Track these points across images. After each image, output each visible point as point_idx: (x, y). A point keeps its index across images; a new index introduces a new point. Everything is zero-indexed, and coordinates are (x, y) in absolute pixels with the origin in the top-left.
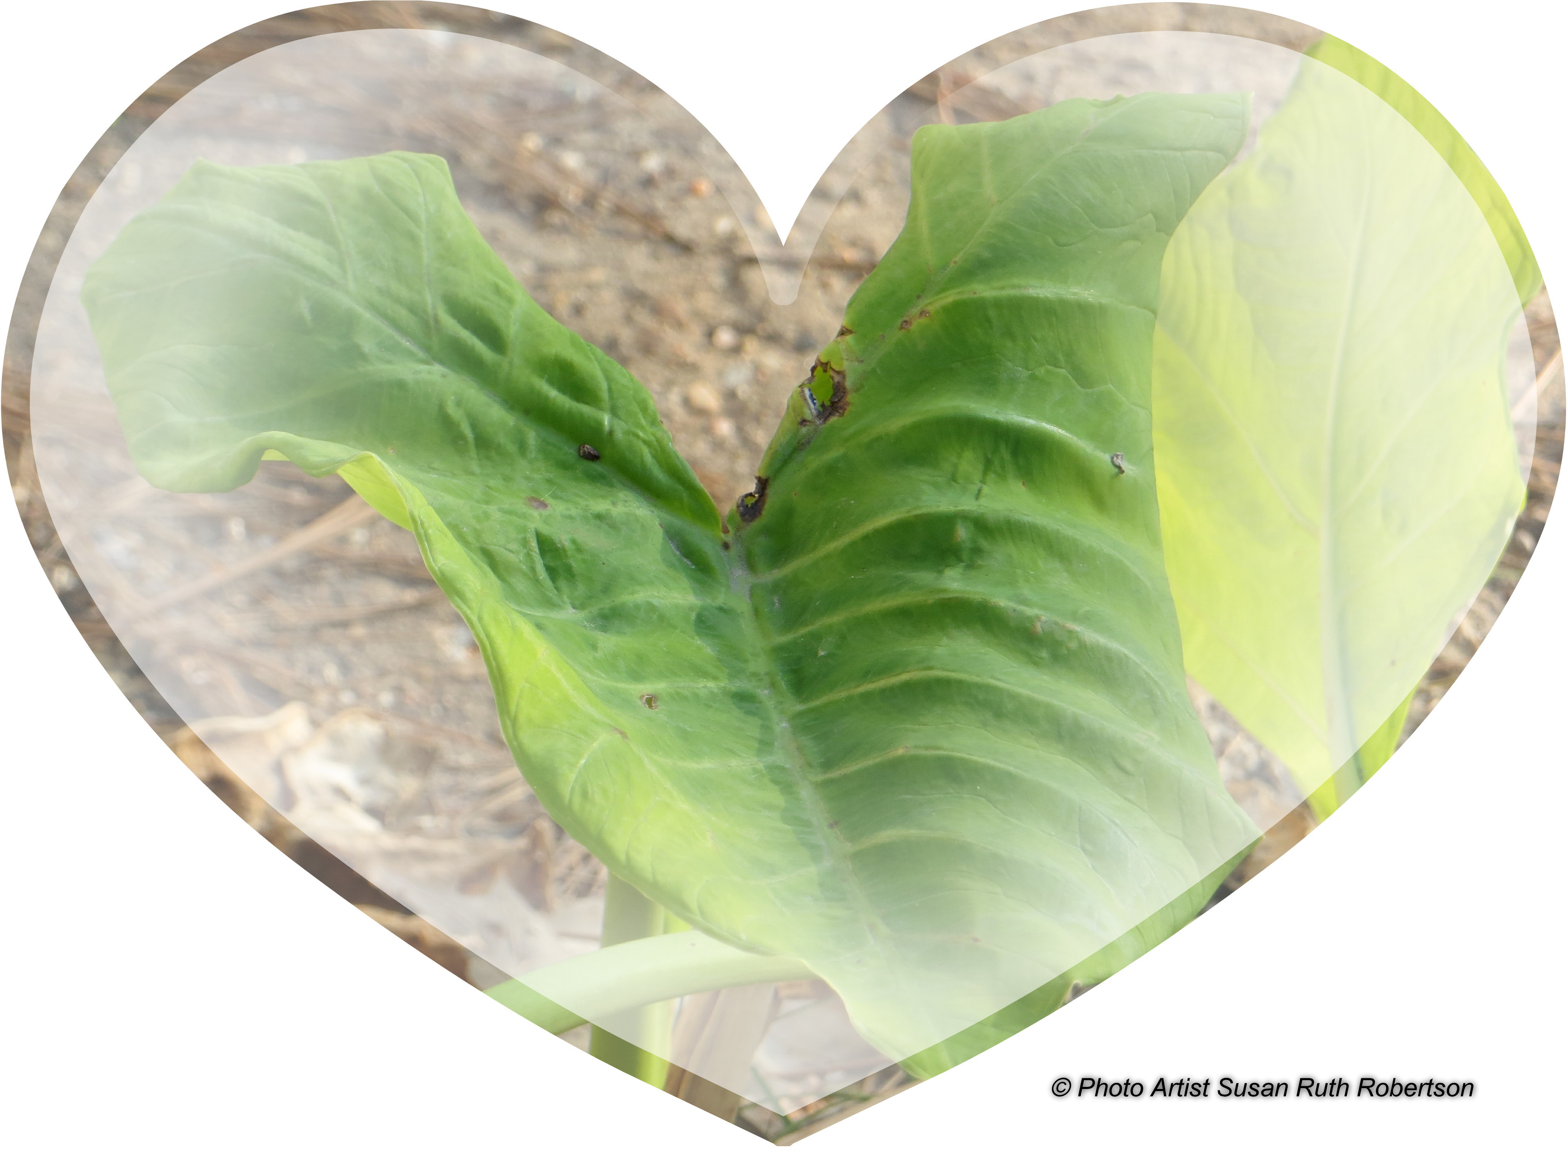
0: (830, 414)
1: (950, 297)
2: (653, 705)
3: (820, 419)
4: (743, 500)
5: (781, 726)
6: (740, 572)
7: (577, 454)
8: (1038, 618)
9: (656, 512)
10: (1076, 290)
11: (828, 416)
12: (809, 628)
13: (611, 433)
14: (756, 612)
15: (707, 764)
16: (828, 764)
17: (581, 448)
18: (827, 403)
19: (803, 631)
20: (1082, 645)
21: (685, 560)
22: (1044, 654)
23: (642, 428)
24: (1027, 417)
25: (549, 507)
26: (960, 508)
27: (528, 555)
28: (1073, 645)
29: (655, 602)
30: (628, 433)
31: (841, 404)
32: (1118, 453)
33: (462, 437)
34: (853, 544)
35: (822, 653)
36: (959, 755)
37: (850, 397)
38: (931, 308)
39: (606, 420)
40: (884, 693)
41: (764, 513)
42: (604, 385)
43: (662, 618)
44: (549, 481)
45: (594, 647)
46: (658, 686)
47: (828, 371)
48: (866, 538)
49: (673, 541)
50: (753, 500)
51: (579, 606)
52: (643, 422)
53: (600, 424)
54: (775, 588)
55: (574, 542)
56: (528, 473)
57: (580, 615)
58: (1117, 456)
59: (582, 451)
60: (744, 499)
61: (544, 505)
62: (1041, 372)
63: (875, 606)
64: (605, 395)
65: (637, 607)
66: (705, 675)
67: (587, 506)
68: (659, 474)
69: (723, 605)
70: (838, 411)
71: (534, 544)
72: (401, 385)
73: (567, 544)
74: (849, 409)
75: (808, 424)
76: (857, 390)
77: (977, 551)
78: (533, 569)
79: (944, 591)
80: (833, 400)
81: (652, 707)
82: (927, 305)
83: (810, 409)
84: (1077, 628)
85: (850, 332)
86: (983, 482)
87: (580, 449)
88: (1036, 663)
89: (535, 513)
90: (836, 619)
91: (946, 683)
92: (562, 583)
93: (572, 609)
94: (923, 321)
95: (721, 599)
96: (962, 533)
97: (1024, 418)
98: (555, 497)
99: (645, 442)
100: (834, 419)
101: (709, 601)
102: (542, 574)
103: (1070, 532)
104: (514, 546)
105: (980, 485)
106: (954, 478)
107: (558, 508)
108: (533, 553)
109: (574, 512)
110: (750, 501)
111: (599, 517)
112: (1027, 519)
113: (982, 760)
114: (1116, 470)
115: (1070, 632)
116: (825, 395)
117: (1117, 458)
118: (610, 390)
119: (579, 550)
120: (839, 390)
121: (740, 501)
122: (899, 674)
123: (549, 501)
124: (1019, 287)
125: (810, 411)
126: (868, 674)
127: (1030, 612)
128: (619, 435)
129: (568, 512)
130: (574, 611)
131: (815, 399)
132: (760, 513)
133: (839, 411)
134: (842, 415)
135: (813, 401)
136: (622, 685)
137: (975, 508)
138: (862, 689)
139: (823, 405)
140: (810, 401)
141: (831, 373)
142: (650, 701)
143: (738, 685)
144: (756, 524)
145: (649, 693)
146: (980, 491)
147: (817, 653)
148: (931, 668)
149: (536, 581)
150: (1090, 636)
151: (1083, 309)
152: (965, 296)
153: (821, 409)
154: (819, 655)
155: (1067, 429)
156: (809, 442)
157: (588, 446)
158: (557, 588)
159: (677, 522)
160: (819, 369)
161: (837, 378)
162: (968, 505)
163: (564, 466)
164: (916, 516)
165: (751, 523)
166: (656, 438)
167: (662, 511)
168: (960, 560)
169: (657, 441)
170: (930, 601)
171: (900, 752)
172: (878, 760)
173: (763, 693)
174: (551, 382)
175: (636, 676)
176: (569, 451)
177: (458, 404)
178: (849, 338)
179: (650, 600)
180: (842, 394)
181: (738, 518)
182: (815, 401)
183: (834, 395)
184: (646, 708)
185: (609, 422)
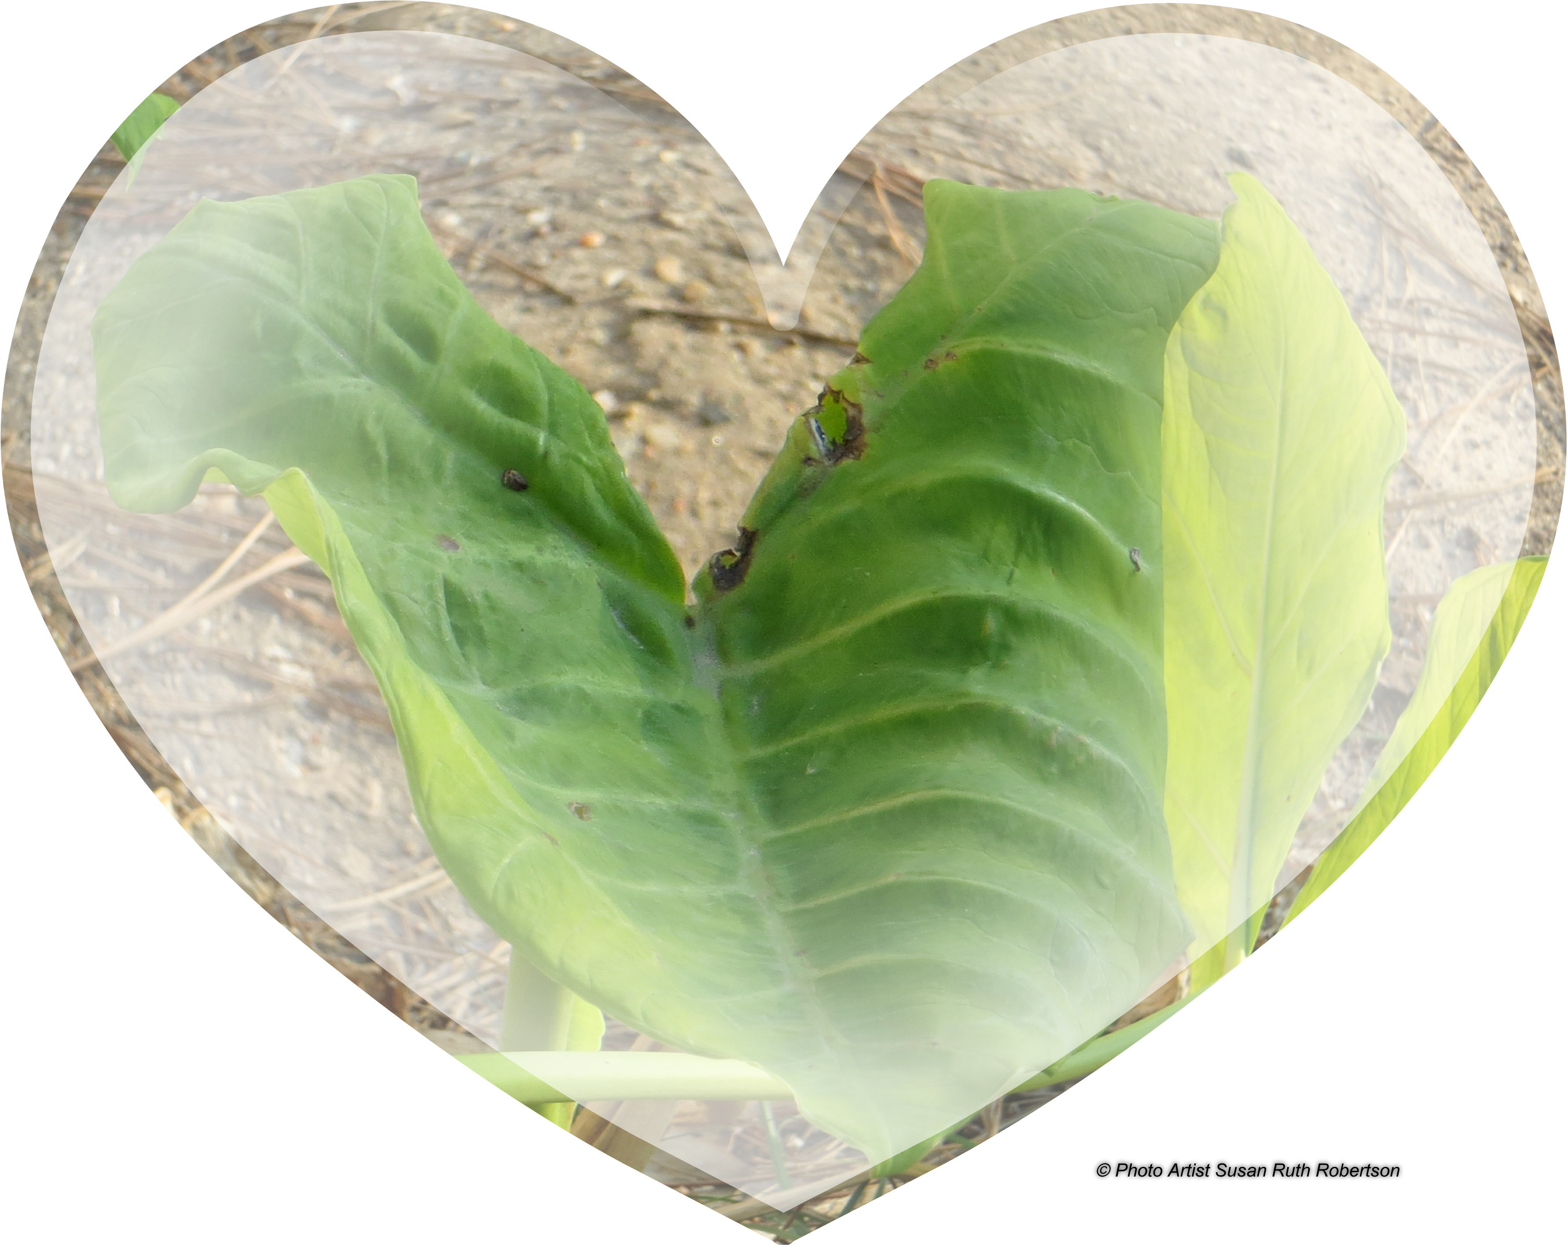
0: (843, 455)
1: (977, 344)
2: (584, 816)
3: (830, 460)
4: (718, 560)
5: (748, 853)
6: (708, 661)
7: (499, 481)
8: (1055, 728)
9: (595, 566)
10: (1096, 365)
11: (841, 458)
12: (797, 740)
13: (546, 455)
14: (727, 716)
15: (652, 888)
16: (802, 894)
17: (506, 474)
18: (839, 441)
19: (789, 743)
20: (1090, 759)
21: (631, 637)
22: (1054, 769)
23: (587, 451)
24: (1059, 494)
25: (460, 549)
26: (992, 593)
27: (434, 609)
28: (1081, 759)
29: (588, 688)
30: (567, 456)
31: (855, 444)
32: (1136, 548)
33: (376, 458)
34: (865, 631)
35: (810, 771)
36: (953, 879)
37: (869, 438)
38: (958, 352)
39: (541, 438)
40: (882, 817)
41: (747, 579)
42: (545, 397)
43: (597, 711)
44: (464, 516)
45: (510, 735)
46: (591, 795)
47: (840, 402)
48: (882, 623)
49: (615, 609)
50: (733, 561)
51: (490, 682)
52: (589, 443)
53: (533, 443)
54: (757, 685)
55: (487, 596)
56: (440, 503)
57: (492, 694)
58: (1135, 550)
59: (506, 479)
60: (721, 558)
61: (455, 546)
62: (1069, 443)
63: (883, 712)
64: (543, 409)
65: (564, 693)
66: (652, 788)
67: (506, 550)
68: (603, 514)
69: (680, 703)
70: (852, 453)
71: (441, 595)
72: (327, 400)
73: (478, 598)
74: (867, 451)
75: (814, 464)
76: (877, 430)
77: (1005, 648)
78: (439, 628)
79: (966, 695)
80: (846, 438)
81: (583, 818)
82: (953, 348)
83: (817, 445)
84: (1087, 741)
85: (867, 361)
86: (1015, 564)
87: (504, 476)
88: (1045, 779)
89: (444, 555)
90: (834, 728)
91: (952, 804)
92: (471, 650)
93: (481, 685)
94: (950, 363)
95: (678, 694)
96: (992, 624)
97: (1055, 494)
98: (469, 537)
99: (589, 469)
100: (847, 462)
101: (661, 696)
102: (449, 635)
103: (1091, 631)
104: (419, 595)
105: (1011, 567)
106: (986, 555)
107: (470, 551)
108: (439, 607)
109: (489, 557)
110: (728, 562)
111: (519, 566)
112: (1056, 612)
113: (975, 883)
114: (1133, 567)
115: (1082, 744)
116: (837, 431)
117: (1135, 553)
118: (551, 403)
119: (493, 608)
120: (854, 428)
121: (714, 561)
122: (904, 794)
123: (462, 541)
124: (1044, 348)
125: (817, 447)
126: (865, 796)
127: (1049, 721)
128: (555, 459)
129: (482, 558)
130: (484, 687)
131: (823, 434)
132: (741, 579)
133: (855, 453)
134: (858, 458)
135: (821, 436)
136: (546, 787)
137: (1006, 595)
138: (855, 813)
139: (834, 443)
140: (817, 435)
141: (845, 405)
142: (581, 811)
143: (696, 805)
144: (734, 595)
145: (580, 801)
146: (1012, 574)
147: (806, 770)
148: (939, 787)
149: (441, 643)
150: (1098, 748)
151: (1104, 385)
152: (992, 347)
153: (832, 448)
154: (807, 773)
155: (1094, 515)
156: (814, 488)
157: (514, 472)
158: (464, 655)
159: (623, 582)
160: (829, 398)
161: (852, 412)
162: (999, 591)
163: (483, 497)
164: (943, 598)
165: (726, 592)
166: (603, 464)
167: (602, 565)
168: (986, 658)
169: (605, 468)
170: (950, 708)
171: (891, 879)
172: (863, 888)
173: (728, 816)
174: (481, 393)
175: (563, 779)
176: (491, 478)
177: (379, 419)
178: (866, 367)
179: (580, 685)
180: (859, 432)
181: (710, 581)
182: (823, 436)
183: (848, 431)
184: (576, 819)
185: (546, 441)
